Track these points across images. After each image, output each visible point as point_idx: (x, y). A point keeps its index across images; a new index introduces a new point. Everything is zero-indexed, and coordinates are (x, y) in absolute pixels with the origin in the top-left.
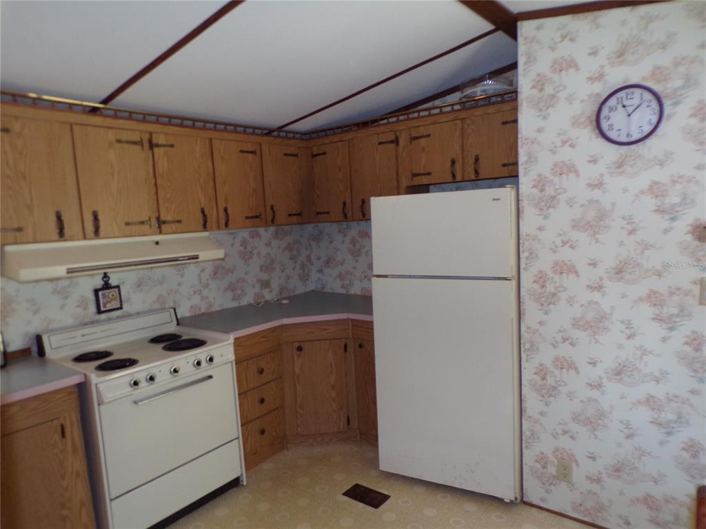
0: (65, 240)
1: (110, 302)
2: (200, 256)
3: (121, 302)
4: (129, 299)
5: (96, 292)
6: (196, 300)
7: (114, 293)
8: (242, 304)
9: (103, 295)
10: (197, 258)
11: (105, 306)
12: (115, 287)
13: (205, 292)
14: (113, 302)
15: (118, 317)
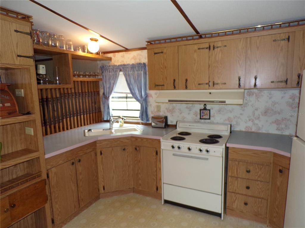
0: (176, 90)
1: (205, 115)
2: (226, 102)
3: (210, 116)
4: (214, 116)
5: (201, 110)
6: (250, 124)
7: (207, 112)
8: (284, 134)
9: (203, 112)
10: (225, 102)
11: (203, 117)
12: (208, 110)
13: (256, 122)
14: (206, 116)
15: (208, 123)
